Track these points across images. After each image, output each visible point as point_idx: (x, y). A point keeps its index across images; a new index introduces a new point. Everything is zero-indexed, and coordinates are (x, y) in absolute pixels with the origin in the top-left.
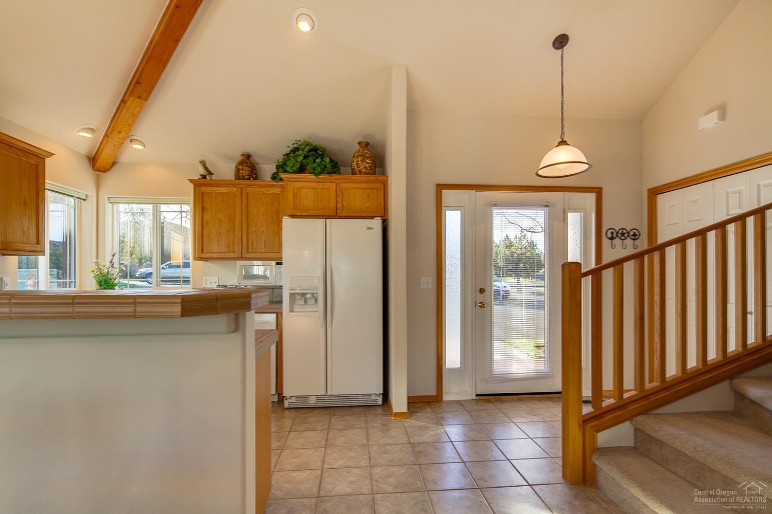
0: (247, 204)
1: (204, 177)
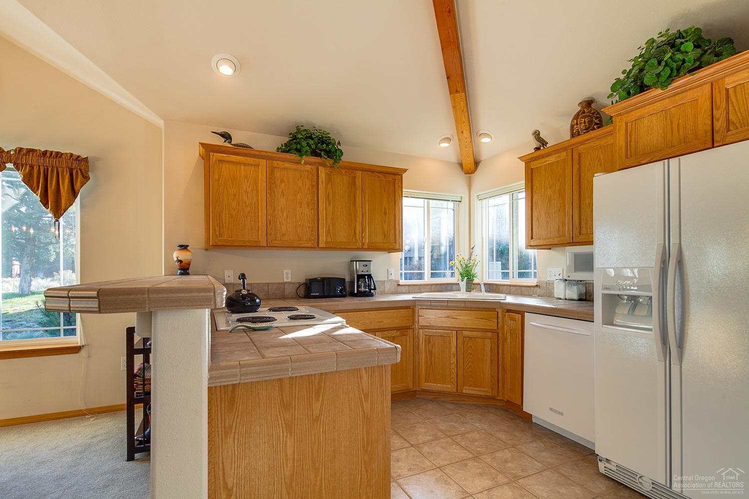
0: (579, 169)
1: (537, 149)
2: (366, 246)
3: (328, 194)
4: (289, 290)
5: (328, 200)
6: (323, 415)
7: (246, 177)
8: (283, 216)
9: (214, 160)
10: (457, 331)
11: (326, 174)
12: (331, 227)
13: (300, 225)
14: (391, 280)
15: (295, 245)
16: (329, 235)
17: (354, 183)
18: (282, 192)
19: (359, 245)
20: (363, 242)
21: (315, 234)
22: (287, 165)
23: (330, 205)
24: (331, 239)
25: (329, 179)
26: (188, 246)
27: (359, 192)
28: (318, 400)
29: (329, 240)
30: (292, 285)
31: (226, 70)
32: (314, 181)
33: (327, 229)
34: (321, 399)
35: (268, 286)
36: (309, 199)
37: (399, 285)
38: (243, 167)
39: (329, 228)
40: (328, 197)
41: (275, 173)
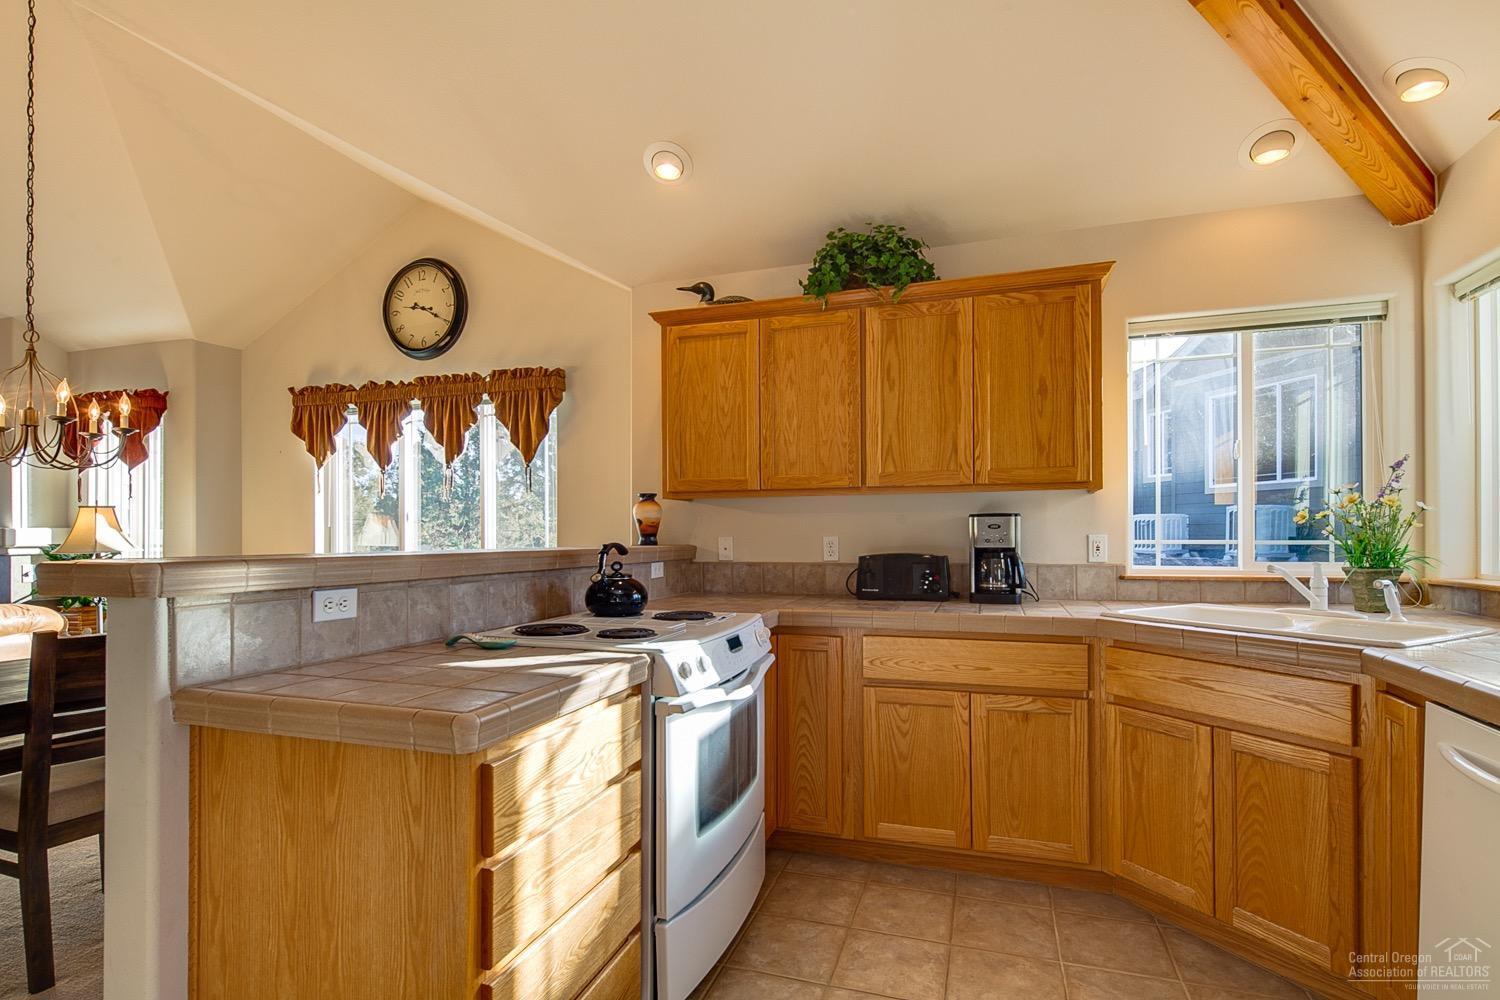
2: (984, 479)
3: (889, 364)
4: (834, 580)
5: (888, 379)
6: (340, 822)
7: (723, 360)
8: (790, 426)
9: (672, 338)
10: (1213, 727)
11: (882, 320)
12: (895, 439)
13: (825, 442)
14: (1099, 565)
15: (814, 484)
16: (890, 458)
17: (952, 330)
18: (790, 377)
19: (966, 475)
20: (977, 468)
21: (857, 458)
22: (797, 320)
23: (891, 389)
24: (895, 467)
25: (891, 333)
26: (655, 495)
27: (965, 349)
28: (333, 793)
29: (891, 469)
30: (839, 569)
31: (668, 171)
32: (855, 343)
33: (886, 444)
34: (337, 790)
35: (793, 569)
36: (845, 385)
37: (1122, 578)
38: (718, 342)
39: (890, 442)
40: (887, 372)
41: (777, 341)
